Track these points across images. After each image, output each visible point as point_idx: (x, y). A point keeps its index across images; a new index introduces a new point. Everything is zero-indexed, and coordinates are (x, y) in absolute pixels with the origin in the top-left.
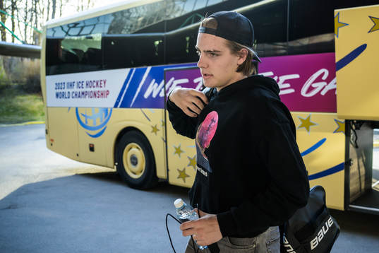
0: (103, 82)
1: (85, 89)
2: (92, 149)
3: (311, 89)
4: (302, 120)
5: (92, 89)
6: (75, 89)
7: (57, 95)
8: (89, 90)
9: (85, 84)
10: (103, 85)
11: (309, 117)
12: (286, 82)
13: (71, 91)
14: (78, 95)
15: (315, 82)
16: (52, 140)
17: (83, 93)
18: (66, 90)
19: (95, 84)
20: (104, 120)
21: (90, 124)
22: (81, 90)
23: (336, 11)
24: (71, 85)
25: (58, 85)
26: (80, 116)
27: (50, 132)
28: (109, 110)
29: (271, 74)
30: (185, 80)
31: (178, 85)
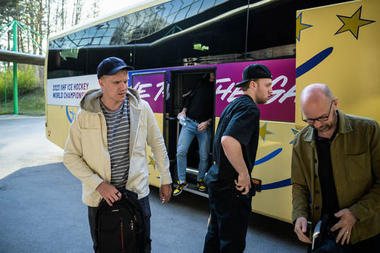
0: (86, 85)
1: (73, 91)
5: (78, 91)
6: (67, 91)
7: (54, 96)
8: (76, 91)
9: (73, 86)
10: (86, 88)
11: (265, 125)
13: (63, 92)
14: (68, 96)
16: (50, 132)
17: (71, 94)
18: (60, 91)
19: (80, 86)
22: (70, 91)
23: (298, 12)
24: (64, 87)
25: (55, 87)
26: (69, 113)
27: (48, 125)
29: (228, 80)
30: (149, 85)
31: (143, 89)
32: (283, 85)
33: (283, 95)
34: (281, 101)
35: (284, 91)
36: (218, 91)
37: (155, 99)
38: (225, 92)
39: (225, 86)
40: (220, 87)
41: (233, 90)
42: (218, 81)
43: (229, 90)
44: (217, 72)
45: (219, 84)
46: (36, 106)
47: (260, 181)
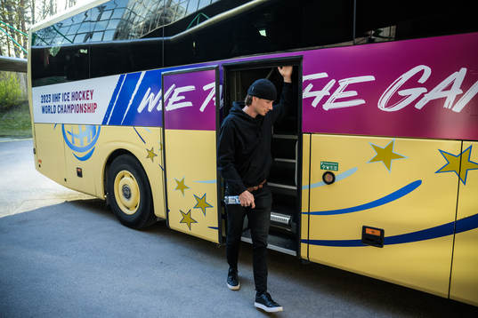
0: (89, 93)
1: (71, 103)
2: (80, 174)
3: (396, 99)
4: (376, 148)
5: (79, 102)
6: (61, 102)
7: (43, 110)
8: (75, 103)
9: (70, 95)
10: (89, 97)
11: (391, 145)
12: (349, 88)
13: (57, 104)
14: (63, 110)
15: (404, 87)
16: (40, 161)
17: (69, 107)
18: (51, 104)
19: (81, 96)
20: (92, 140)
21: (77, 144)
22: (67, 103)
24: (56, 98)
25: (45, 98)
26: (67, 134)
27: (38, 151)
28: (97, 127)
29: (324, 75)
30: (191, 88)
31: (180, 94)
32: (422, 80)
33: (422, 96)
34: (419, 106)
35: (424, 90)
36: (306, 94)
37: (202, 109)
38: (319, 95)
39: (319, 85)
40: (310, 86)
41: (332, 91)
42: (305, 78)
43: (325, 91)
44: (303, 63)
45: (308, 82)
46: (24, 125)
47: (382, 231)
